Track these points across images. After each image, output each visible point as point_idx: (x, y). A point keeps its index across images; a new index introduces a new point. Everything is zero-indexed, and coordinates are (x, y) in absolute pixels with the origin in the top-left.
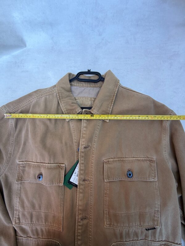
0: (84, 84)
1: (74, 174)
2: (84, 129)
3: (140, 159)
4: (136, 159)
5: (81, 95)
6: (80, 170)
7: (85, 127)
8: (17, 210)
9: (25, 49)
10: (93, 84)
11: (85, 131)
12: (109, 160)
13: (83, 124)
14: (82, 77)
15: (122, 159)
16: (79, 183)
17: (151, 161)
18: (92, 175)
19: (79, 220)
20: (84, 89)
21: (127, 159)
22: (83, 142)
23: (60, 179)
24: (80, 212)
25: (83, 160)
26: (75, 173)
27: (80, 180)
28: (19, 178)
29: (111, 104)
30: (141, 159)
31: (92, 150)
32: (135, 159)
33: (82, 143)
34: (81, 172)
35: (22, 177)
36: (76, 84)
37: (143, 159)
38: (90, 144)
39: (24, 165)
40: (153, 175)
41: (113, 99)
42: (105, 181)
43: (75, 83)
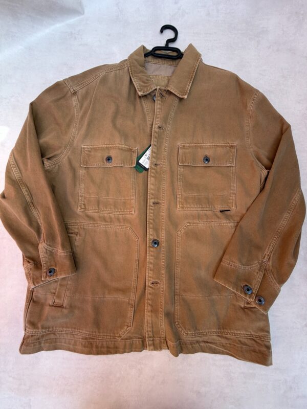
0: (160, 61)
1: (144, 156)
2: (158, 110)
3: (219, 144)
4: (215, 144)
5: (157, 73)
6: (153, 152)
7: (159, 109)
8: (82, 196)
9: (82, 17)
10: (170, 62)
11: (159, 112)
12: (185, 145)
13: (157, 105)
14: (158, 52)
15: (199, 145)
16: (151, 167)
17: (231, 147)
18: (165, 159)
19: (151, 204)
20: (160, 67)
21: (205, 144)
22: (158, 121)
23: (132, 160)
24: (152, 196)
25: (155, 141)
26: (146, 155)
27: (151, 163)
28: (84, 162)
29: (191, 81)
30: (221, 144)
31: (166, 133)
32: (213, 144)
33: (156, 122)
34: (153, 154)
35: (87, 162)
36: (150, 60)
37: (223, 144)
38: (164, 125)
39: (90, 149)
40: (231, 160)
41: (192, 76)
42: (180, 164)
43: (150, 58)
